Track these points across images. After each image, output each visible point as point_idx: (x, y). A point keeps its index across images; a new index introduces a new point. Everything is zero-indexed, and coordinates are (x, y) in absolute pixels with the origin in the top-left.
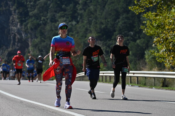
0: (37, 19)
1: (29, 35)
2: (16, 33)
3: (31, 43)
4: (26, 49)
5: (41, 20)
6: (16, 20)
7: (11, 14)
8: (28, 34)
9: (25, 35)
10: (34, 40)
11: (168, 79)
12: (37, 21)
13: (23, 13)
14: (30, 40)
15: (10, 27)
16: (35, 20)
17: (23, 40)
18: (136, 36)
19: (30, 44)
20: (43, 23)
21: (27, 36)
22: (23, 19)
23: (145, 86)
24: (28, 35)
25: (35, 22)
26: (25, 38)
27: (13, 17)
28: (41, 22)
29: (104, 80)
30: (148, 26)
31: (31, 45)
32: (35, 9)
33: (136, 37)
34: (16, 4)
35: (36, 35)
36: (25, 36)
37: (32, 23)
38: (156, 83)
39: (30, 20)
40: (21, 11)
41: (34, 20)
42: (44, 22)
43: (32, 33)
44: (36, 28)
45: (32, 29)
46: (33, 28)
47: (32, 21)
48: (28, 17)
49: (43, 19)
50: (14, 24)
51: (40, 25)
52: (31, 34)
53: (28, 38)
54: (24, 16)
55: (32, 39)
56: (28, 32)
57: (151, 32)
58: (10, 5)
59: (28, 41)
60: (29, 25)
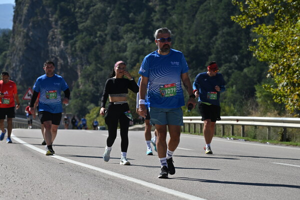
0: (91, 35)
1: (78, 60)
2: (58, 56)
3: (80, 72)
4: (74, 82)
5: (96, 37)
6: (58, 36)
7: (50, 27)
8: (77, 58)
9: (71, 60)
10: (85, 68)
11: (291, 130)
12: (90, 37)
13: (68, 25)
14: (79, 67)
15: (48, 47)
16: (88, 36)
17: (69, 67)
18: (242, 62)
19: (79, 74)
20: (99, 41)
21: (74, 62)
22: (69, 35)
23: (255, 140)
24: (76, 60)
25: (87, 38)
26: (72, 63)
27: (53, 32)
28: (97, 39)
29: (192, 130)
30: (261, 47)
31: (81, 76)
32: (87, 19)
33: (242, 64)
34: (57, 12)
35: (89, 59)
36: (72, 62)
37: (84, 40)
38: (271, 136)
39: (80, 36)
40: (66, 22)
41: (86, 36)
42: (101, 40)
43: (83, 57)
44: (88, 49)
45: (82, 51)
46: (84, 48)
47: (82, 38)
48: (77, 31)
49: (100, 34)
50: (55, 42)
51: (96, 43)
52: (81, 58)
53: (77, 65)
54: (70, 30)
55: (83, 65)
56: (77, 55)
57: (266, 56)
58: (49, 13)
59: (77, 68)
60: (78, 45)
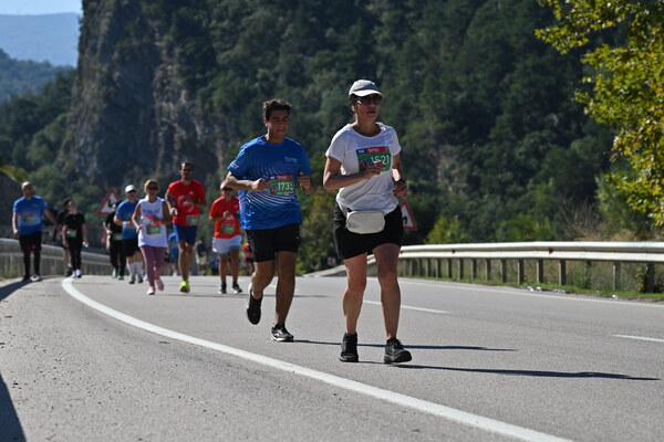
0: (244, 75)
1: (217, 129)
2: (174, 121)
3: (223, 156)
4: (208, 175)
5: (255, 80)
6: (174, 80)
8: (215, 126)
9: (202, 130)
10: (234, 147)
12: (243, 82)
13: (196, 57)
14: (219, 144)
15: (154, 103)
16: (238, 79)
17: (198, 146)
18: (568, 128)
19: (221, 158)
20: (262, 88)
21: (209, 133)
22: (199, 76)
23: (588, 291)
24: (213, 130)
25: (236, 84)
26: (205, 137)
27: (164, 70)
28: (256, 84)
29: (457, 271)
30: (599, 93)
31: (224, 162)
32: (235, 43)
33: (568, 132)
34: (173, 28)
35: (242, 128)
36: (204, 134)
37: (228, 88)
38: (621, 281)
39: (221, 79)
41: (233, 78)
42: (265, 85)
43: (227, 123)
44: (240, 107)
45: (226, 109)
46: (229, 104)
47: (226, 84)
48: (214, 69)
49: (264, 74)
50: (168, 91)
51: (255, 94)
52: (222, 125)
53: (215, 139)
54: (201, 67)
55: (227, 140)
56: (215, 119)
57: (612, 113)
58: (154, 32)
59: (214, 148)
60: (216, 97)
